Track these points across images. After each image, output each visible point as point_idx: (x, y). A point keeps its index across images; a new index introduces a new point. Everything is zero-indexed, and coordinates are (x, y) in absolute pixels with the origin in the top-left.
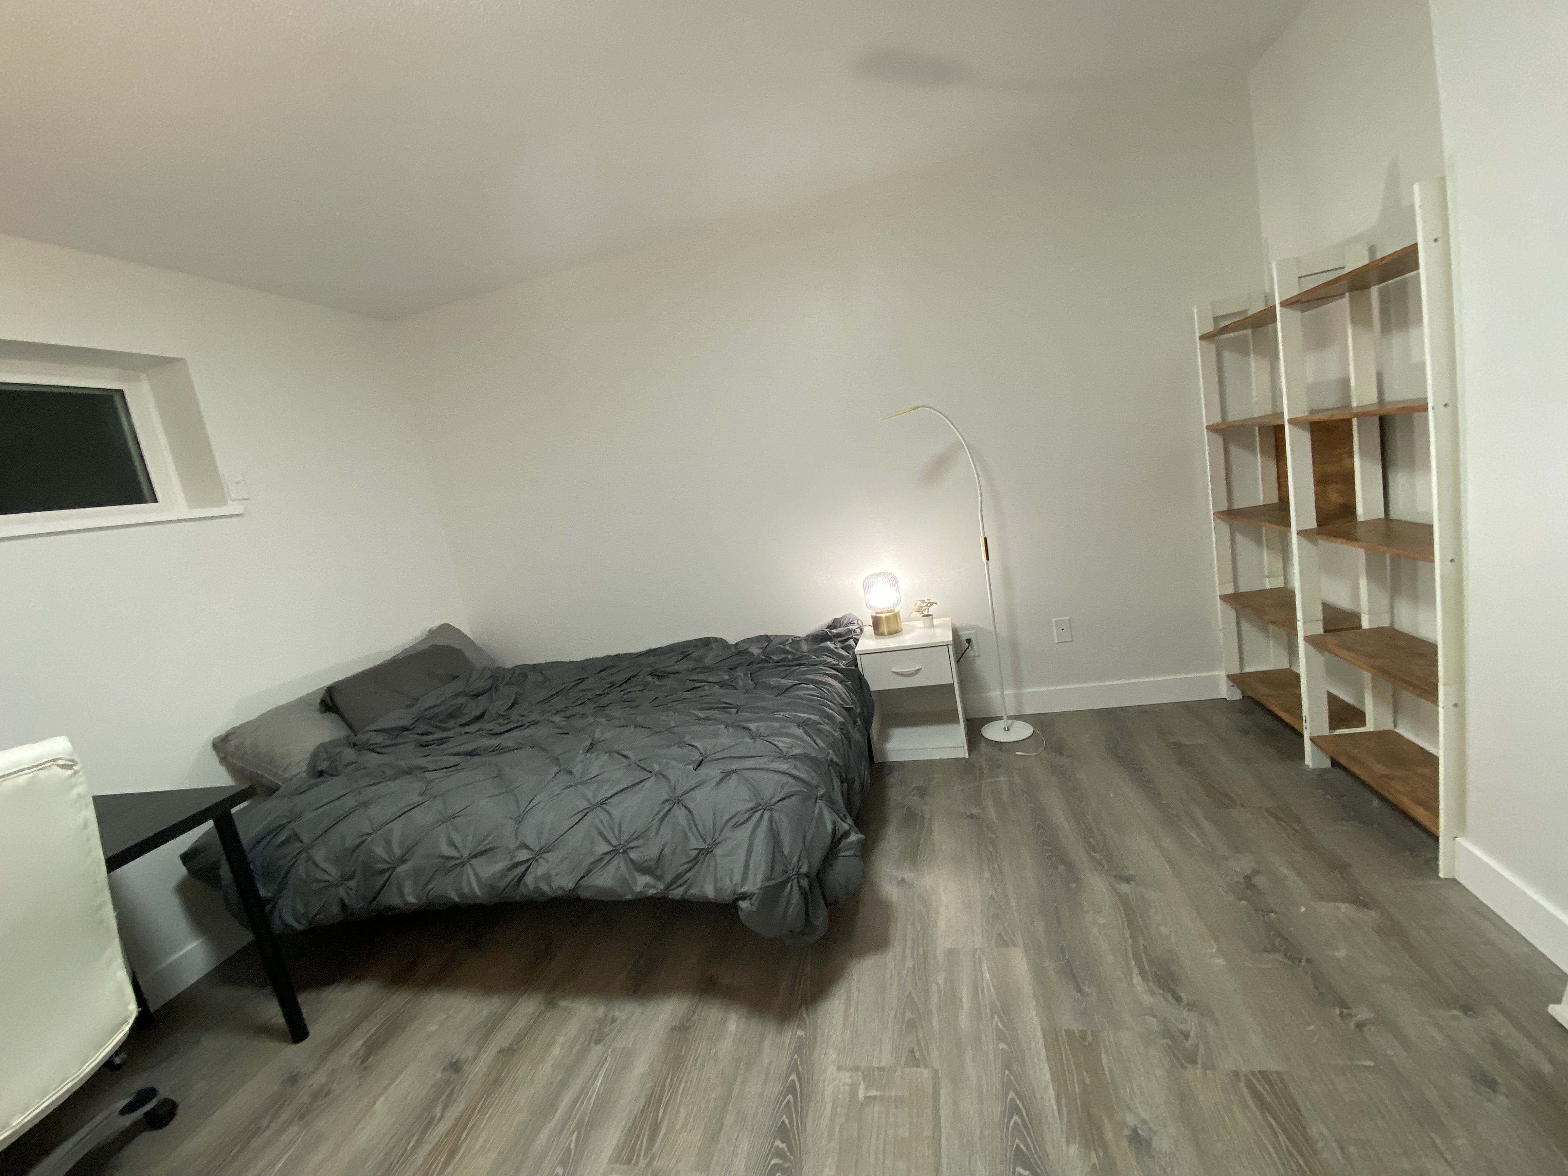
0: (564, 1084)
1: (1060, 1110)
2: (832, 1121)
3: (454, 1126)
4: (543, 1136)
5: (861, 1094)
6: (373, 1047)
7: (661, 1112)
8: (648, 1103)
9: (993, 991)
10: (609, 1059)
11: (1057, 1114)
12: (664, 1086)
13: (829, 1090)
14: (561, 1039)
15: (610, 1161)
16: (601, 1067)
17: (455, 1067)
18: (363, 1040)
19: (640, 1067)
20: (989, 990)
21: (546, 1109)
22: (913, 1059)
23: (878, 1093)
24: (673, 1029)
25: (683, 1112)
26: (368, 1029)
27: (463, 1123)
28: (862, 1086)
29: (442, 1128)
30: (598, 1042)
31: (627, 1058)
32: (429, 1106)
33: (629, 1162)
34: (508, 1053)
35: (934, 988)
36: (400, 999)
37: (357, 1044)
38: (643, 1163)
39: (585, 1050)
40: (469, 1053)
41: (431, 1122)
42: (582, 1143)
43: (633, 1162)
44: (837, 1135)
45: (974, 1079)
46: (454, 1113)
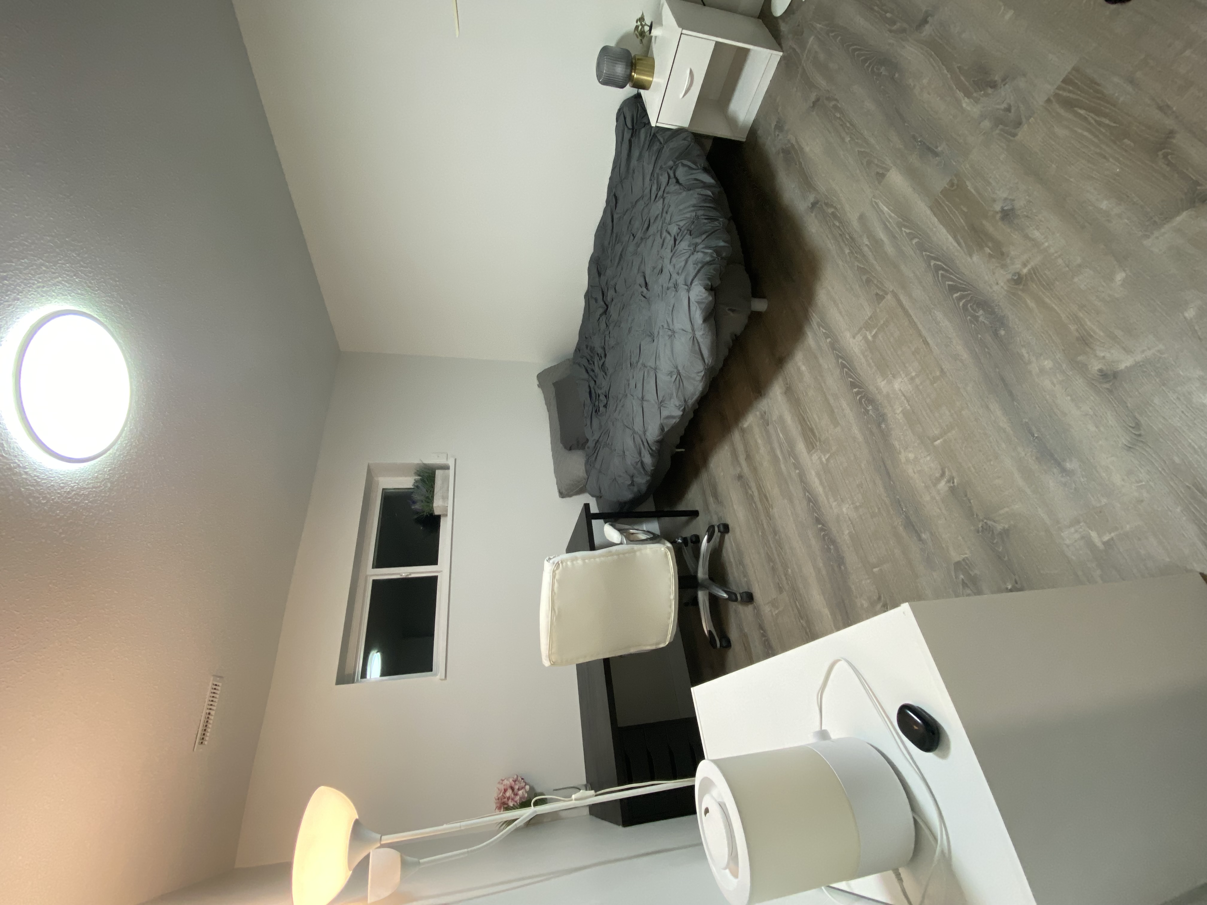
0: (772, 450)
1: (959, 244)
2: (867, 361)
3: (758, 491)
4: (783, 466)
5: (870, 338)
6: (715, 495)
7: (808, 423)
8: (802, 426)
9: (893, 215)
10: (777, 426)
11: (959, 248)
12: (801, 414)
13: (857, 350)
14: (757, 436)
15: (808, 453)
16: (777, 431)
17: (740, 477)
18: (711, 497)
19: (788, 418)
20: (891, 216)
21: (775, 460)
22: (880, 298)
23: (876, 329)
24: (785, 393)
25: (815, 416)
26: (708, 492)
27: (760, 488)
28: (868, 333)
29: (756, 494)
30: (768, 425)
31: (781, 419)
32: (747, 493)
33: (814, 448)
34: (749, 458)
35: (865, 249)
36: (704, 476)
37: (711, 500)
38: (818, 444)
39: (767, 432)
40: (739, 470)
41: (752, 497)
42: (796, 458)
43: (815, 446)
44: (873, 364)
45: (911, 275)
46: (754, 489)
